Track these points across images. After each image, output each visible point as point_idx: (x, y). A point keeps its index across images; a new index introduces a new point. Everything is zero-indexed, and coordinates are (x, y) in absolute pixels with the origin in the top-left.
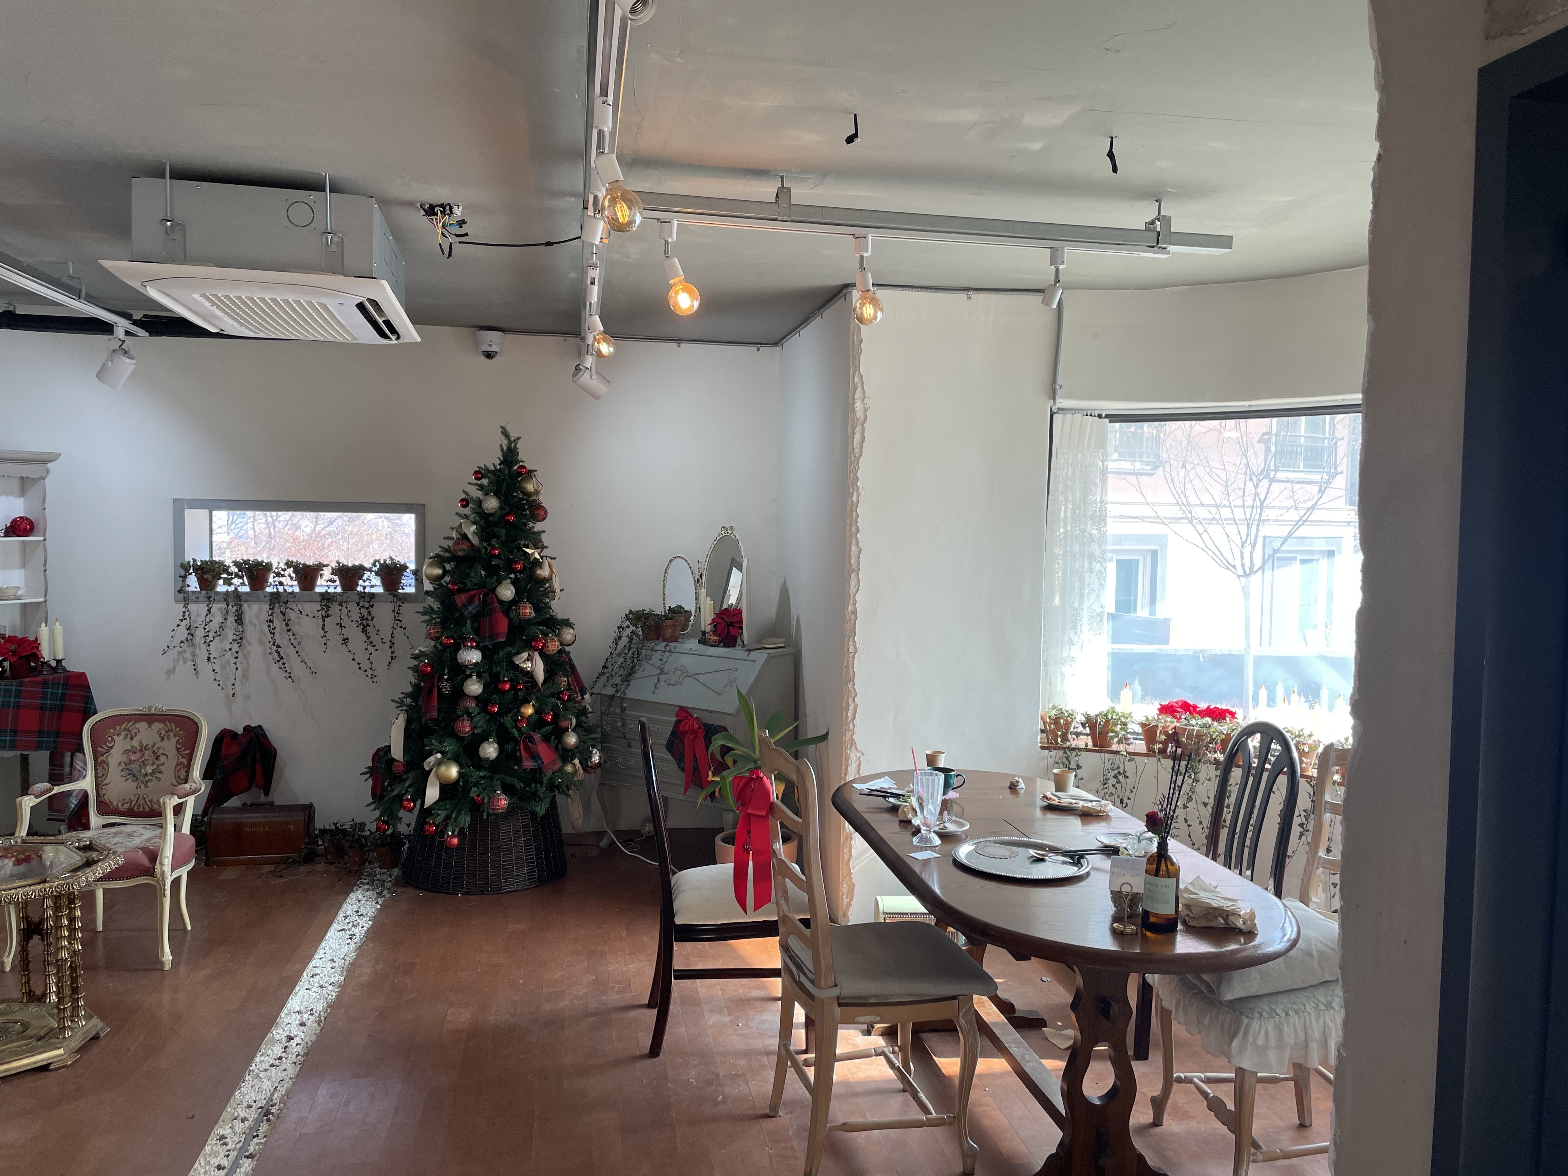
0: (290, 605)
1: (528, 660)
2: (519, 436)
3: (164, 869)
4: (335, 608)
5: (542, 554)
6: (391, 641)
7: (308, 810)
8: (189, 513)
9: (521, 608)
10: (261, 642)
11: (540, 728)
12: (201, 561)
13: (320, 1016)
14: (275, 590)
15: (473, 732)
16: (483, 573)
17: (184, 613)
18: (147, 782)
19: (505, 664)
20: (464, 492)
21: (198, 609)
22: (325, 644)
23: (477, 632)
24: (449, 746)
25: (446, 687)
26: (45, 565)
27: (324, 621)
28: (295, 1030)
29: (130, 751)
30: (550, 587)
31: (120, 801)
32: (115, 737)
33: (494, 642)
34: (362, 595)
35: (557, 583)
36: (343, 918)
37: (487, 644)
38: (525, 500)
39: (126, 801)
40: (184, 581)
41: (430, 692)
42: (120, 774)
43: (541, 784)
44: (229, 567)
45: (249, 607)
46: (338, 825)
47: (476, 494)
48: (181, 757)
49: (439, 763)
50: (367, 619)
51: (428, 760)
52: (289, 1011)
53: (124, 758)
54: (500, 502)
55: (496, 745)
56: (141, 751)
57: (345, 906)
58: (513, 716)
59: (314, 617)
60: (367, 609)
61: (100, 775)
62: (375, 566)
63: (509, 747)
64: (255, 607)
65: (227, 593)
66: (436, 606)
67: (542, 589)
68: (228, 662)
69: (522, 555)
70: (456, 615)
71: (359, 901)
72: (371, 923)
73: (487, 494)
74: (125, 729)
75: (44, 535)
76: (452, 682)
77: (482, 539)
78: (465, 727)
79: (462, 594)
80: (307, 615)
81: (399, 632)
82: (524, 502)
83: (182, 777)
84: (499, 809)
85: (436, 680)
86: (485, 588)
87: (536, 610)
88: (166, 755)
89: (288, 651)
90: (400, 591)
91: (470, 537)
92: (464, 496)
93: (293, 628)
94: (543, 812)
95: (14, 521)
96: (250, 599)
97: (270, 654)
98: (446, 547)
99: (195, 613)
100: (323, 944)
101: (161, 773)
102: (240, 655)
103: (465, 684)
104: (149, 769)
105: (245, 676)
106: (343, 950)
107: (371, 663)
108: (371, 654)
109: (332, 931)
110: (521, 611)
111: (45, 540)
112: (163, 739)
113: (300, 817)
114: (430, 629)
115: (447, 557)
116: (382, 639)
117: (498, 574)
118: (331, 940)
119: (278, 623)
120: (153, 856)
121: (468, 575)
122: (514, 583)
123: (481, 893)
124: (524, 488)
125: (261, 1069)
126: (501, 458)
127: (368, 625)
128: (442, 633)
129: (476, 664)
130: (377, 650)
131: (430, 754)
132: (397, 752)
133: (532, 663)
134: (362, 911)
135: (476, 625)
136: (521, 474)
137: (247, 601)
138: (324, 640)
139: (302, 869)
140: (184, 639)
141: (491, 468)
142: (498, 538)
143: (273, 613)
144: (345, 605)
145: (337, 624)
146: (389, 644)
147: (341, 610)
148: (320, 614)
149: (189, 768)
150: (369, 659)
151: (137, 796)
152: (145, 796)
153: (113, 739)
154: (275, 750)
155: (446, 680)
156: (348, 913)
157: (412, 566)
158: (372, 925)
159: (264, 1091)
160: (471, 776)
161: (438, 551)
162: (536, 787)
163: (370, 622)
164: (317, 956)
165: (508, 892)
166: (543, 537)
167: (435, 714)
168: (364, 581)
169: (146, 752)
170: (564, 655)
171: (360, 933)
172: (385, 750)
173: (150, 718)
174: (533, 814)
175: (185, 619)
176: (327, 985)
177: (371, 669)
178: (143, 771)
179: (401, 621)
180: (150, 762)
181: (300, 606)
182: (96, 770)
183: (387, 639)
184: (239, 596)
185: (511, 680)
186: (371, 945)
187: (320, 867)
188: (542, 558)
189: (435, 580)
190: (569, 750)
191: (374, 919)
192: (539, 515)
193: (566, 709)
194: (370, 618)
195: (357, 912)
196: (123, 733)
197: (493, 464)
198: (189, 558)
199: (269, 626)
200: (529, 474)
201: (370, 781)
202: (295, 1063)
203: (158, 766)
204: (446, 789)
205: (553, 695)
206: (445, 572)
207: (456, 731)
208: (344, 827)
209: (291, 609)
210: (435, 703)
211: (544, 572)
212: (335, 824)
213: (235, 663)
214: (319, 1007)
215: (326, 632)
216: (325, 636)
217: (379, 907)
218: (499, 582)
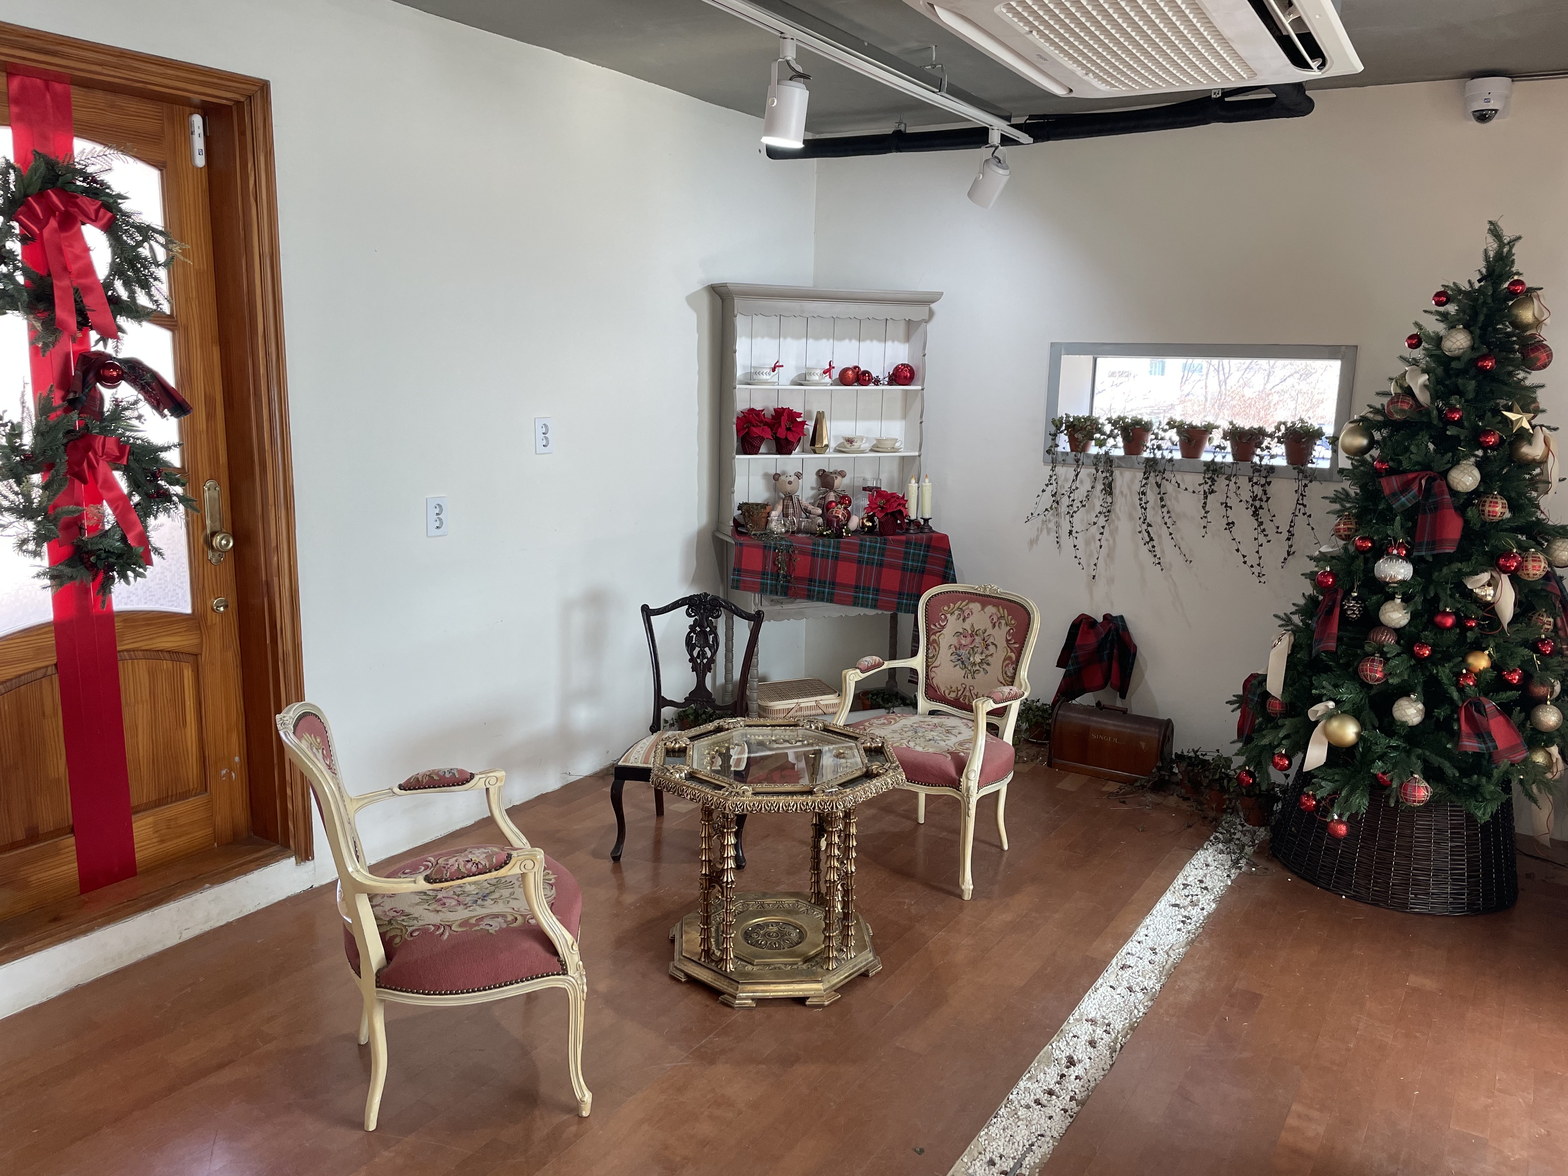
0: (1167, 475)
1: (1489, 585)
2: (1518, 235)
3: (969, 785)
4: (1221, 482)
5: (1534, 422)
6: (1289, 531)
7: (1166, 728)
8: (1067, 361)
9: (1487, 504)
10: (1131, 517)
11: (1497, 691)
12: (1074, 417)
13: (1117, 1038)
14: (1152, 456)
15: (1387, 682)
16: (1431, 446)
17: (1051, 476)
18: (974, 673)
19: (1449, 586)
20: (1416, 324)
21: (1065, 472)
22: (1204, 527)
23: (1410, 532)
24: (1347, 694)
25: (1353, 609)
26: (921, 417)
27: (1206, 498)
28: (1082, 1052)
29: (961, 633)
30: (1541, 473)
31: (947, 689)
32: (948, 616)
33: (1436, 552)
34: (1257, 469)
35: (1554, 470)
36: (1182, 887)
37: (1424, 553)
38: (1514, 336)
39: (953, 689)
40: (1054, 440)
41: (1330, 612)
42: (949, 658)
43: (1489, 777)
44: (1103, 425)
45: (1121, 474)
46: (1199, 753)
47: (1434, 326)
48: (1009, 651)
49: (1330, 716)
50: (1261, 500)
51: (1315, 708)
52: (1081, 1015)
53: (954, 641)
54: (1473, 338)
55: (1420, 706)
56: (972, 636)
57: (1188, 868)
58: (1455, 666)
59: (1194, 492)
60: (1262, 486)
61: (931, 655)
62: (1279, 430)
63: (1441, 713)
64: (1128, 474)
65: (1097, 456)
66: (1353, 490)
67: (1527, 476)
68: (1094, 538)
69: (1499, 423)
70: (1380, 507)
71: (1207, 865)
72: (1214, 906)
73: (1452, 327)
74: (959, 608)
75: (923, 384)
76: (1364, 601)
77: (1434, 397)
78: (1375, 672)
79: (1393, 478)
80: (1186, 489)
81: (1301, 520)
82: (1515, 339)
83: (1009, 674)
84: (1414, 801)
85: (1339, 597)
86: (1431, 469)
87: (1511, 508)
88: (996, 646)
89: (1159, 531)
90: (1310, 465)
91: (1416, 391)
92: (1415, 331)
93: (1168, 503)
94: (1487, 818)
95: (897, 369)
96: (1124, 465)
97: (1140, 532)
98: (1379, 406)
99: (1063, 477)
100: (1148, 921)
101: (988, 664)
102: (1106, 531)
103: (1383, 608)
104: (978, 659)
105: (1110, 556)
106: (1170, 937)
107: (1260, 558)
108: (1261, 545)
109: (1163, 902)
110: (1487, 509)
111: (923, 389)
112: (994, 626)
113: (1154, 734)
114: (1339, 524)
115: (1378, 422)
116: (1278, 528)
117: (1454, 450)
118: (1159, 918)
119: (1152, 496)
120: (961, 765)
121: (1407, 450)
122: (1478, 465)
123: (1375, 903)
124: (1517, 316)
125: (1023, 1102)
126: (1484, 271)
127: (1261, 507)
128: (1356, 531)
129: (1402, 582)
130: (1269, 541)
131: (1319, 699)
132: (1275, 685)
133: (1495, 590)
134: (1208, 883)
135: (1410, 524)
136: (1512, 294)
137: (1119, 467)
138: (1203, 522)
139: (1150, 797)
140: (1048, 507)
141: (1465, 286)
142: (1461, 393)
143: (1146, 484)
144: (1233, 479)
145: (1222, 504)
146: (1286, 535)
147: (1228, 485)
148: (1201, 489)
149: (1017, 665)
150: (1258, 552)
151: (964, 686)
152: (971, 688)
153: (946, 617)
154: (1135, 647)
155: (1354, 598)
156: (1190, 879)
157: (1329, 430)
158: (1216, 910)
159: (1016, 1144)
160: (1376, 744)
161: (1365, 411)
162: (1479, 780)
163: (1264, 504)
164: (1136, 938)
165: (1417, 913)
166: (1540, 394)
167: (1332, 645)
168: (1263, 450)
169: (976, 637)
170: (1554, 583)
171: (1197, 915)
172: (1260, 678)
173: (985, 599)
174: (1471, 818)
175: (1051, 484)
176: (1137, 988)
177: (1259, 565)
178: (972, 659)
179: (1305, 506)
180: (980, 650)
181: (1179, 477)
182: (928, 649)
183: (1284, 529)
184: (1111, 461)
185: (1456, 613)
186: (1206, 944)
187: (1172, 800)
188: (1533, 427)
189: (1358, 454)
190: (1543, 733)
191: (1221, 901)
192: (1538, 359)
193: (1545, 667)
194: (1264, 499)
195: (1201, 881)
196: (957, 613)
197: (1469, 281)
198: (1061, 413)
199: (1141, 499)
200: (1528, 294)
201: (1238, 713)
202: (1066, 1111)
203: (986, 656)
204: (1336, 752)
205: (1525, 644)
206: (1372, 443)
207: (1361, 674)
208: (1206, 758)
209: (1167, 480)
210: (1334, 628)
211: (1533, 451)
212: (1195, 752)
213: (1099, 540)
214: (1119, 1024)
215: (1207, 512)
216: (1206, 517)
217: (1230, 883)
218: (1455, 463)
